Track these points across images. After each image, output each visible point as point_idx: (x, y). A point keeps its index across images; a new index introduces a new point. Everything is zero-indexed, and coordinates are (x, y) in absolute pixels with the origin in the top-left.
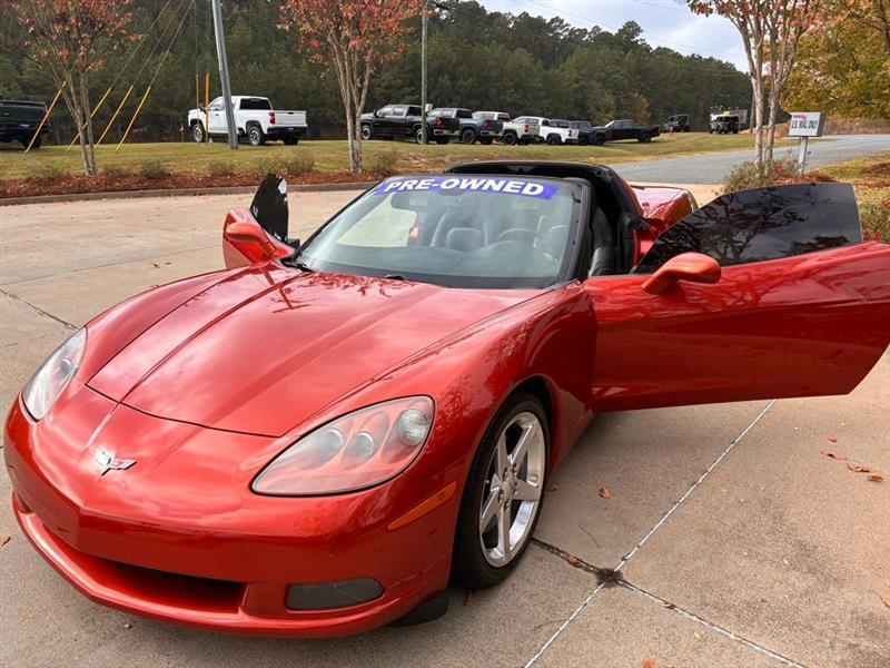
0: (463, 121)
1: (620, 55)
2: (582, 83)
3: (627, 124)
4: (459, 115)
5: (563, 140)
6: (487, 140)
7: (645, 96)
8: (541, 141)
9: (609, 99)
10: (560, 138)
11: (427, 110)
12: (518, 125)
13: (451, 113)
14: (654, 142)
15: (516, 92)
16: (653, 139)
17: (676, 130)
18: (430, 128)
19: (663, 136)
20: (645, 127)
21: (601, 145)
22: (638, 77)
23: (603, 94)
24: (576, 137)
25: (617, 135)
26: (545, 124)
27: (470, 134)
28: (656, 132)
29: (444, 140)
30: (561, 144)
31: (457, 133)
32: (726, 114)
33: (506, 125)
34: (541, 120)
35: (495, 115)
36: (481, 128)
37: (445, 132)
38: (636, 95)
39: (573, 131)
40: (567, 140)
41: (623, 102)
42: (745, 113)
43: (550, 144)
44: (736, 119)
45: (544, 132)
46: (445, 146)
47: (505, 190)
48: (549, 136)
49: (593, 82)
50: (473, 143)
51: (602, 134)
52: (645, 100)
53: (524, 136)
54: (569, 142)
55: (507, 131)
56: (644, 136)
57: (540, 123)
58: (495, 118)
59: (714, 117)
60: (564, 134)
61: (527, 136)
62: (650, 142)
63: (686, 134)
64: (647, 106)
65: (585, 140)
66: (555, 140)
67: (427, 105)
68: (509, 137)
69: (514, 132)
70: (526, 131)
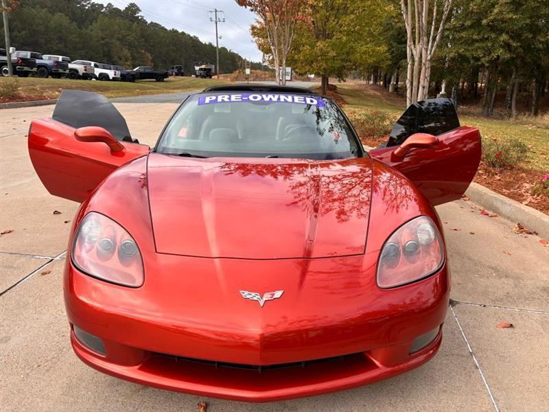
0: (38, 61)
1: (130, 24)
2: (106, 40)
3: (148, 69)
4: (32, 56)
5: (111, 78)
6: (58, 76)
7: (148, 52)
8: (96, 77)
9: (126, 52)
10: (108, 76)
11: (11, 51)
12: (75, 65)
13: (27, 54)
14: (166, 81)
15: (60, 43)
16: (165, 79)
17: (177, 75)
18: (14, 65)
19: (171, 78)
20: (161, 71)
21: (134, 82)
22: (143, 40)
23: (122, 49)
24: (119, 76)
25: (144, 76)
26: (96, 66)
27: (44, 71)
28: (166, 75)
29: (25, 74)
30: (109, 80)
31: (35, 69)
32: (203, 66)
33: (71, 66)
34: (93, 64)
35: (60, 58)
36: (52, 66)
37: (26, 69)
38: (143, 51)
39: (117, 72)
40: (113, 78)
41: (135, 54)
42: (213, 66)
43: (101, 80)
44: (210, 70)
45: (97, 71)
46: (26, 78)
48: (101, 74)
49: (114, 41)
50: (47, 77)
51: (132, 75)
52: (148, 54)
53: (83, 74)
54: (114, 79)
55: (71, 70)
56: (160, 77)
58: (60, 60)
59: (197, 68)
60: (111, 74)
61: (86, 74)
62: (163, 81)
63: (183, 77)
64: (151, 58)
65: (124, 78)
66: (104, 77)
67: (11, 48)
68: (74, 74)
69: (76, 71)
70: (85, 70)
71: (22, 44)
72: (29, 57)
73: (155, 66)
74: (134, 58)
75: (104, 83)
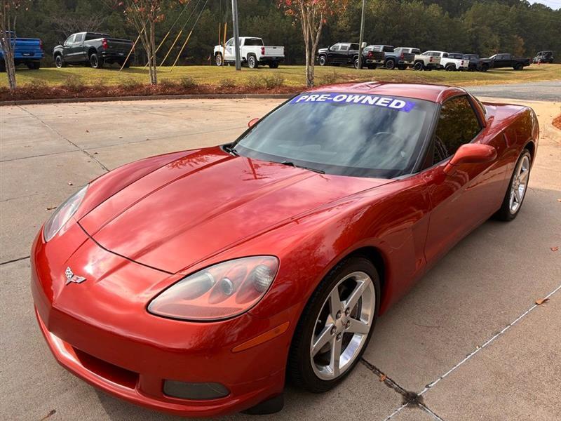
0: (387, 54)
1: (506, 9)
2: (476, 27)
3: (507, 56)
4: (385, 50)
5: (457, 68)
6: (403, 67)
8: (442, 68)
9: (496, 39)
10: (455, 66)
11: (362, 46)
12: (425, 57)
13: (380, 48)
14: (525, 70)
15: (428, 34)
16: (524, 68)
17: (543, 61)
18: (364, 59)
19: (532, 66)
20: (521, 58)
21: (485, 71)
22: (518, 24)
23: (491, 35)
24: (467, 65)
25: (497, 64)
26: (445, 56)
27: (391, 63)
28: (527, 63)
29: (373, 66)
30: (455, 70)
31: (382, 62)
33: (417, 57)
34: (442, 53)
35: (411, 50)
36: (399, 58)
37: (374, 61)
38: (516, 36)
39: (465, 61)
40: (460, 67)
41: (505, 41)
43: (447, 70)
45: (444, 61)
46: (373, 70)
47: (377, 104)
48: (447, 64)
49: (484, 27)
50: (393, 69)
51: (487, 64)
52: (522, 40)
53: (429, 64)
54: (461, 69)
55: (417, 61)
56: (518, 65)
57: (441, 55)
58: (410, 52)
60: (458, 63)
61: (431, 64)
62: (522, 70)
63: (550, 65)
64: (523, 44)
65: (472, 67)
66: (451, 67)
68: (420, 65)
69: (422, 61)
70: (431, 61)
74: (502, 44)
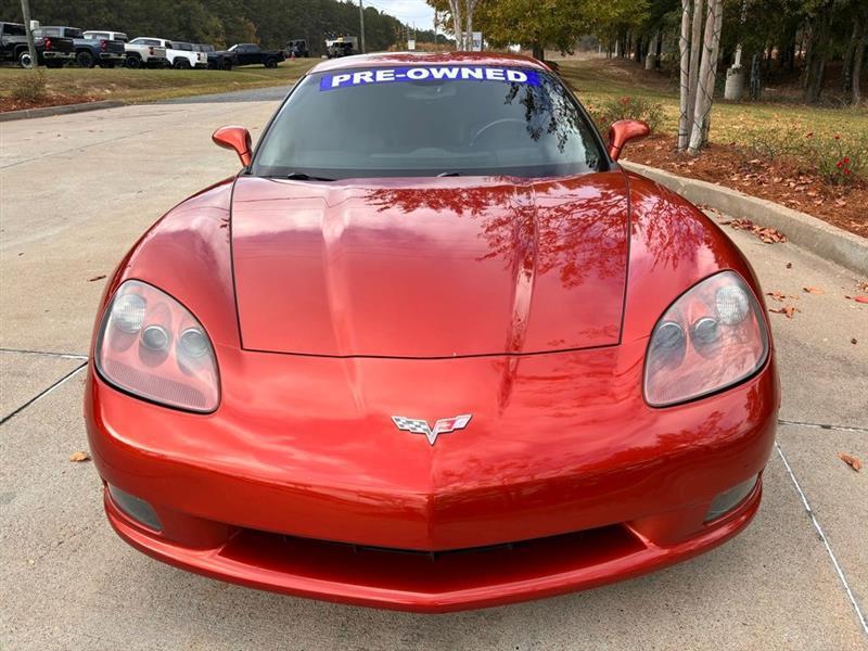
0: (76, 42)
3: (252, 46)
4: (67, 34)
5: (193, 64)
6: (110, 64)
7: (251, 20)
8: (169, 66)
10: (188, 62)
12: (138, 46)
13: (59, 32)
14: (281, 67)
15: (110, 12)
16: (279, 64)
17: (298, 56)
18: (39, 49)
19: (288, 62)
20: (273, 50)
21: (229, 69)
23: (208, 16)
24: (205, 61)
25: (244, 59)
26: (168, 46)
27: (86, 57)
28: (281, 57)
29: (57, 64)
30: (191, 68)
31: (72, 55)
32: (340, 40)
33: (128, 47)
34: (163, 42)
35: (112, 35)
36: (99, 49)
37: (58, 54)
38: (242, 19)
39: (202, 54)
40: (197, 64)
41: (230, 25)
42: (356, 40)
43: (178, 68)
44: (350, 45)
45: (171, 55)
46: (58, 70)
48: (176, 59)
50: (93, 67)
51: (226, 59)
53: (149, 59)
54: (198, 66)
55: (130, 53)
56: (271, 61)
57: (163, 44)
58: (111, 38)
59: (330, 43)
60: (193, 57)
61: (154, 59)
62: (276, 67)
63: (307, 60)
64: (255, 31)
65: (214, 63)
66: (182, 63)
67: (32, 22)
68: (134, 60)
69: (137, 54)
70: (152, 53)
71: (52, 16)
72: (61, 35)
73: (262, 42)
74: (229, 32)
75: (182, 73)
